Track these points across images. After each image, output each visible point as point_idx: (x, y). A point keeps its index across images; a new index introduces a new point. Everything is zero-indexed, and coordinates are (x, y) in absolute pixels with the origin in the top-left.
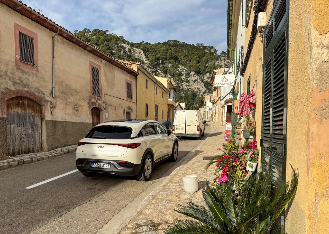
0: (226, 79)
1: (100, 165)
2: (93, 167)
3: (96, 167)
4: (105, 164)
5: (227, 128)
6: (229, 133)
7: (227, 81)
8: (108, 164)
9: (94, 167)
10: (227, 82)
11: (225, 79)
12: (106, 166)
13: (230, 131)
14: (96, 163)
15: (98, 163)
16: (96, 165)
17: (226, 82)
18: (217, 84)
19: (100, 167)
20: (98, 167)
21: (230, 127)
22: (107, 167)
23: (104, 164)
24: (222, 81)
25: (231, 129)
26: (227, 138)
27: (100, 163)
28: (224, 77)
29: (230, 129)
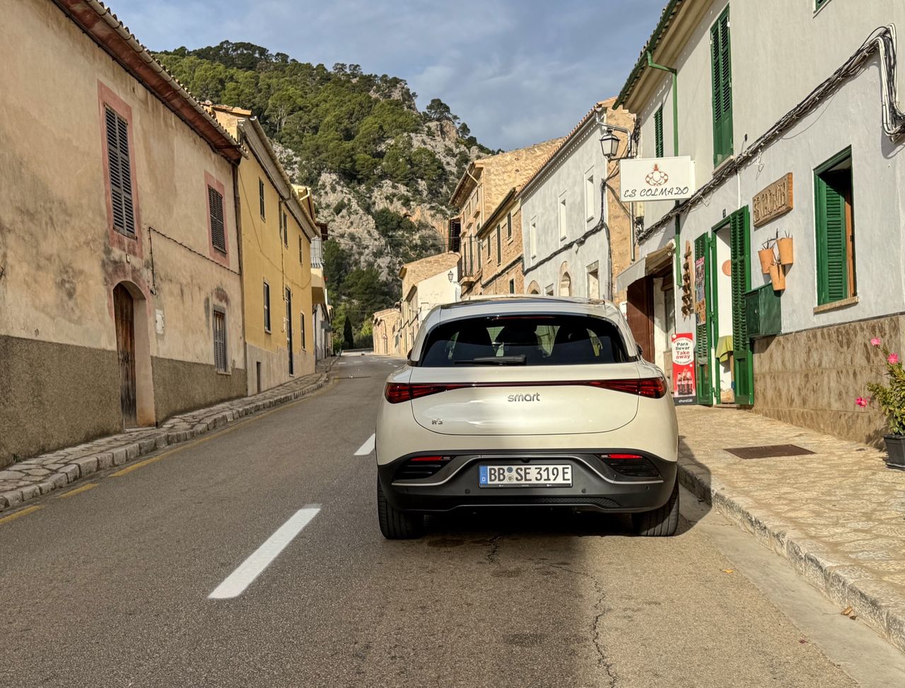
0: (663, 175)
1: (526, 473)
2: (489, 482)
3: (505, 482)
4: (547, 469)
5: (677, 357)
6: (684, 374)
7: (666, 181)
8: (560, 467)
9: (497, 482)
10: (667, 186)
11: (657, 176)
12: (552, 477)
13: (687, 366)
14: (506, 468)
15: (514, 468)
16: (506, 474)
17: (664, 187)
18: (630, 193)
19: (523, 482)
20: (515, 482)
21: (686, 351)
22: (560, 481)
23: (544, 467)
24: (648, 182)
25: (692, 358)
26: (679, 394)
27: (523, 467)
28: (656, 166)
29: (686, 360)
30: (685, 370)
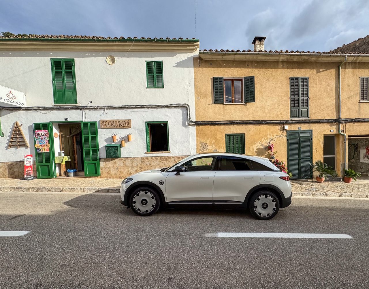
6: (29, 169)
7: (15, 98)
24: (7, 96)
28: (10, 91)
29: (30, 164)
30: (29, 167)
